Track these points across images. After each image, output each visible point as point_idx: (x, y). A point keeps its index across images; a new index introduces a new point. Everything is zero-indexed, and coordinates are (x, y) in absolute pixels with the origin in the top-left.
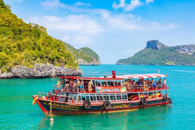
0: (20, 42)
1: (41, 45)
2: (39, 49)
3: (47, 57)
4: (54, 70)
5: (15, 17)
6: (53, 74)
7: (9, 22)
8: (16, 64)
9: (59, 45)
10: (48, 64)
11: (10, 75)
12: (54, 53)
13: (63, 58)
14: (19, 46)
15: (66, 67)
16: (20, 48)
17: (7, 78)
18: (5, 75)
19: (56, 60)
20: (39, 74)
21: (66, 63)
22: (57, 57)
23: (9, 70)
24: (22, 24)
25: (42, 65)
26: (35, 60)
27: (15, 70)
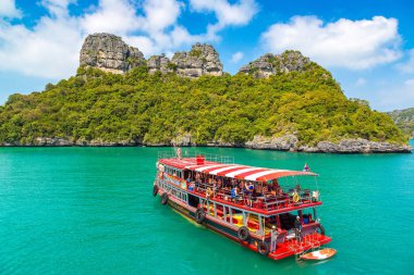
0: (331, 118)
1: (354, 120)
3: (358, 133)
4: (368, 146)
6: (367, 150)
7: (325, 100)
8: (322, 140)
9: (380, 119)
10: (360, 139)
11: (316, 149)
12: (368, 127)
14: (329, 122)
15: (387, 142)
16: (330, 124)
17: (313, 152)
18: (311, 149)
20: (345, 149)
21: (387, 138)
22: (373, 132)
23: (315, 145)
24: (338, 100)
25: (350, 140)
26: (342, 135)
27: (320, 145)
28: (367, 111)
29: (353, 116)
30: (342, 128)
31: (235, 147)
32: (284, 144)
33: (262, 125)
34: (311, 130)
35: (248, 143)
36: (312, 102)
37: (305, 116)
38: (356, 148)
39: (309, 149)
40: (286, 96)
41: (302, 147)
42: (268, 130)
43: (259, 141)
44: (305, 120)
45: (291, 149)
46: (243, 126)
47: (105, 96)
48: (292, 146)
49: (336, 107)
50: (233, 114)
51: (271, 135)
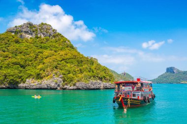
0: (81, 68)
1: (94, 69)
2: (93, 72)
3: (97, 77)
4: (102, 85)
5: (79, 53)
6: (102, 87)
7: (75, 56)
8: (79, 81)
9: (105, 70)
10: (99, 81)
11: (75, 87)
12: (102, 74)
13: (108, 77)
14: (80, 70)
15: (110, 83)
16: (81, 72)
17: (73, 89)
18: (72, 87)
19: (103, 79)
20: (93, 87)
21: (110, 80)
22: (104, 77)
23: (74, 85)
24: (83, 57)
25: (94, 81)
26: (90, 78)
27: (78, 84)
29: (93, 67)
31: (8, 88)
32: (53, 85)
33: (31, 71)
34: (71, 75)
35: (21, 85)
38: (97, 86)
39: (71, 88)
40: (47, 52)
41: (65, 86)
42: (38, 75)
43: (31, 82)
44: (67, 68)
45: (58, 88)
46: (16, 71)
48: (59, 86)
49: (82, 61)
51: (42, 78)
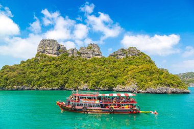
0: (152, 77)
1: (162, 78)
3: (164, 84)
4: (170, 90)
6: (169, 92)
8: (148, 87)
9: (173, 78)
10: (166, 87)
11: (146, 91)
12: (169, 81)
15: (178, 88)
16: (151, 80)
18: (144, 91)
21: (178, 86)
22: (171, 84)
23: (146, 90)
26: (158, 85)
27: (148, 89)
28: (168, 74)
29: (162, 76)
30: (157, 81)
31: (108, 90)
32: (131, 89)
33: (120, 80)
34: (143, 83)
35: (114, 89)
36: (143, 70)
37: (139, 76)
38: (164, 91)
39: (143, 92)
40: (131, 67)
41: (139, 91)
42: (123, 82)
43: (119, 87)
44: (140, 78)
45: (135, 92)
46: (111, 80)
47: (48, 66)
48: (135, 90)
49: (154, 72)
50: (107, 75)
51: (125, 84)
